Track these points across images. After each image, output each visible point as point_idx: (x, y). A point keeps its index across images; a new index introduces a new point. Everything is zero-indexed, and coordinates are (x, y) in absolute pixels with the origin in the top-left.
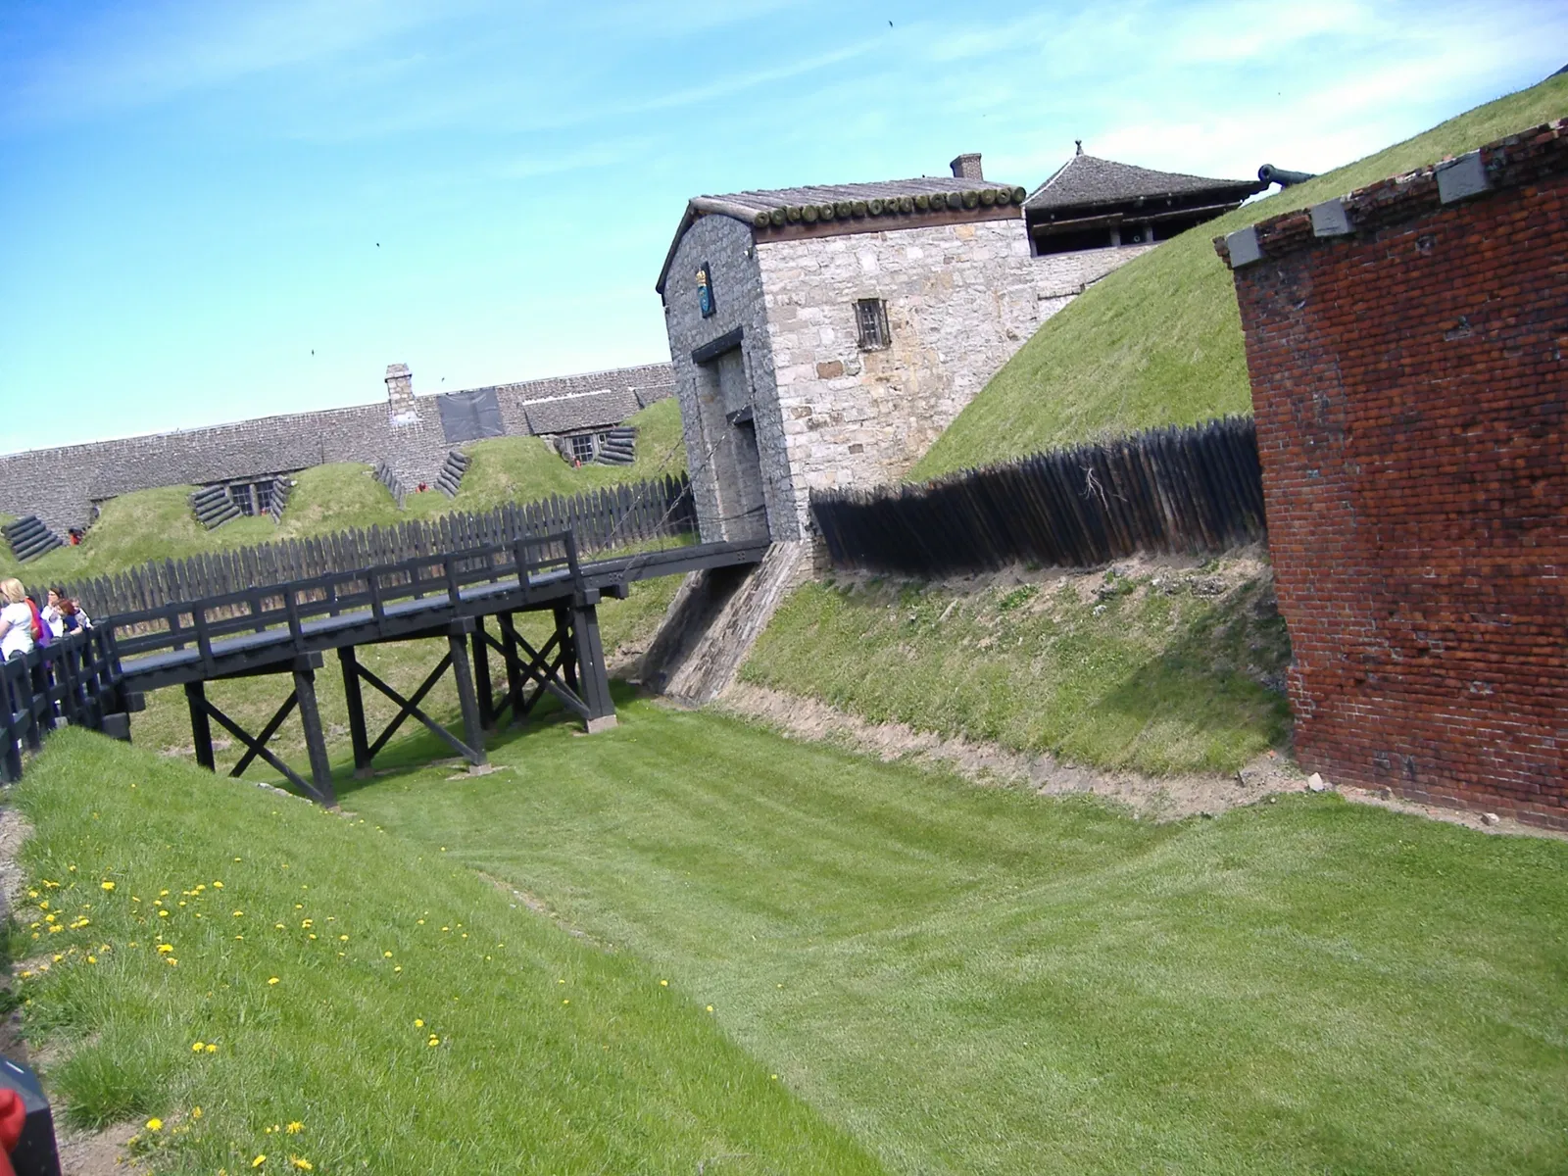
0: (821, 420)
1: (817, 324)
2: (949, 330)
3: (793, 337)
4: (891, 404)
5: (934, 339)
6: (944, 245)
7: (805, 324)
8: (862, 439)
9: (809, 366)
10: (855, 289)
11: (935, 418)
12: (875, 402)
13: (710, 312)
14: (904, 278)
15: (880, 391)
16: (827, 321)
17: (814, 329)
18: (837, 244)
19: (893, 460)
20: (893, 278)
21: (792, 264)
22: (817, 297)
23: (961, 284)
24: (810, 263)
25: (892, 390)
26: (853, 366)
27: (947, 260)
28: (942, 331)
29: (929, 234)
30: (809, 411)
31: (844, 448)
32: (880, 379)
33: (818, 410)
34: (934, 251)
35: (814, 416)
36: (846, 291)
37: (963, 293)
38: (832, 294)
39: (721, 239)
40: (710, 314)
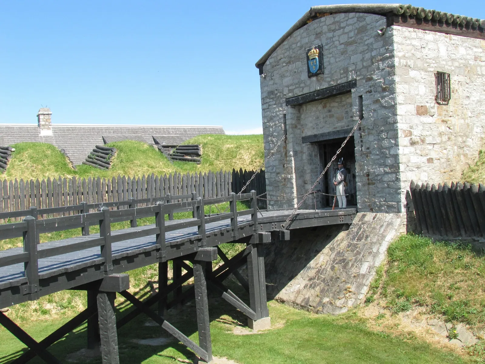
0: (416, 140)
1: (418, 81)
2: (474, 99)
3: (406, 86)
4: (447, 137)
5: (467, 103)
6: (475, 50)
7: (414, 80)
8: (433, 155)
9: (413, 106)
10: (436, 65)
11: (465, 149)
12: (440, 134)
13: (319, 73)
14: (456, 64)
15: (443, 128)
16: (423, 81)
17: (416, 84)
19: (446, 170)
20: (453, 63)
21: (408, 42)
22: (419, 66)
23: (480, 74)
24: (417, 43)
25: (448, 129)
26: (432, 110)
27: (476, 59)
28: (471, 99)
30: (411, 134)
31: (425, 159)
32: (443, 121)
33: (415, 135)
34: (470, 52)
35: (413, 137)
36: (432, 65)
37: (481, 79)
38: (426, 65)
39: (344, 28)
40: (316, 75)
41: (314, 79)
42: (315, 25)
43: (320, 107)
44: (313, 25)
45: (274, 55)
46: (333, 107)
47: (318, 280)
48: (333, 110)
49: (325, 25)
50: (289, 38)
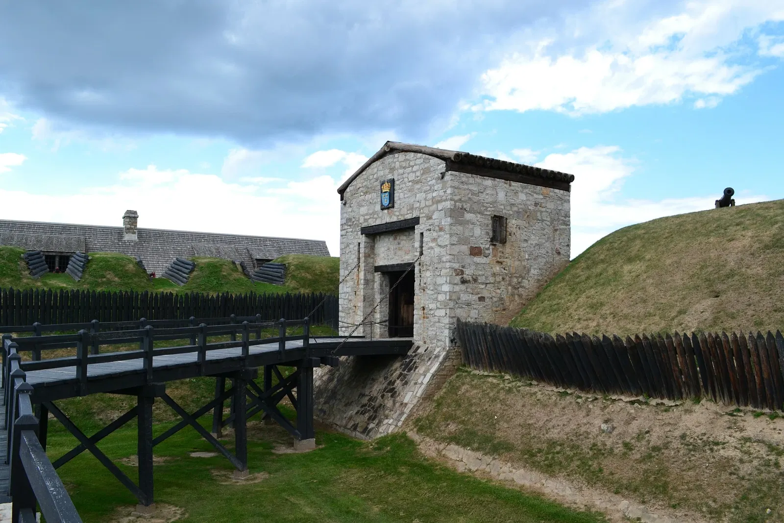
0: (468, 279)
1: (473, 224)
2: (532, 242)
3: (461, 228)
4: (501, 277)
5: (525, 245)
6: (535, 196)
7: (468, 222)
8: (485, 294)
9: (466, 246)
10: (493, 209)
11: (520, 289)
12: (494, 275)
13: (391, 205)
14: (515, 209)
15: (497, 269)
16: (478, 223)
17: (471, 226)
18: (489, 182)
19: (498, 309)
20: (511, 208)
21: (466, 187)
22: (475, 209)
23: (540, 219)
24: (475, 188)
25: (503, 270)
26: (487, 252)
27: (536, 204)
28: (529, 242)
29: (530, 188)
30: (462, 272)
31: (476, 297)
32: (498, 262)
33: (467, 274)
34: (531, 198)
35: (465, 276)
36: (489, 209)
37: (540, 224)
38: (483, 209)
39: (413, 167)
40: (388, 208)
41: (386, 211)
42: (391, 160)
43: (391, 239)
44: (389, 159)
45: (354, 183)
46: (403, 240)
47: (368, 407)
48: (402, 243)
49: (398, 161)
50: (368, 168)
